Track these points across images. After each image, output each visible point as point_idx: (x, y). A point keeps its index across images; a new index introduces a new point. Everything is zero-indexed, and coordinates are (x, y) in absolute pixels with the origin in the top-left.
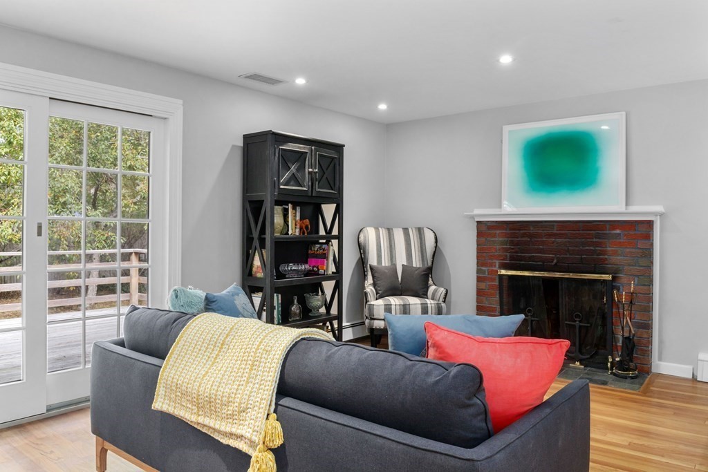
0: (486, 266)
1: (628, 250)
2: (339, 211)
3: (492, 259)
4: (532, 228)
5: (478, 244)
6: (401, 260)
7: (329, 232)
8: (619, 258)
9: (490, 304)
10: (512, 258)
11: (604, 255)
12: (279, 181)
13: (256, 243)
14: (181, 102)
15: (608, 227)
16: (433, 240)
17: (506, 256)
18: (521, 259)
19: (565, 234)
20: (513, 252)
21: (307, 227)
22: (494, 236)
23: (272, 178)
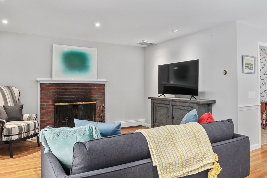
0: (46, 103)
1: (99, 93)
3: (48, 100)
4: (66, 86)
5: (42, 94)
8: (96, 96)
9: (48, 118)
10: (58, 98)
11: (92, 95)
15: (93, 86)
17: (55, 97)
18: (62, 98)
19: (79, 88)
20: (58, 96)
22: (50, 89)
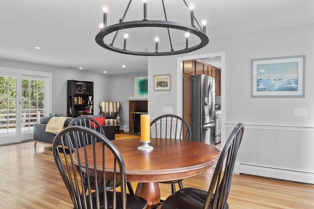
0: (131, 111)
2: (92, 99)
4: (140, 102)
5: (129, 106)
6: (111, 110)
7: (90, 103)
12: (75, 91)
13: (70, 106)
14: (51, 73)
16: (119, 105)
17: (135, 109)
21: (84, 102)
22: (133, 104)
23: (74, 91)
